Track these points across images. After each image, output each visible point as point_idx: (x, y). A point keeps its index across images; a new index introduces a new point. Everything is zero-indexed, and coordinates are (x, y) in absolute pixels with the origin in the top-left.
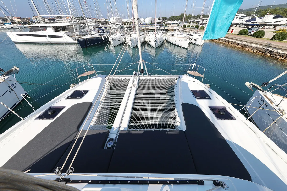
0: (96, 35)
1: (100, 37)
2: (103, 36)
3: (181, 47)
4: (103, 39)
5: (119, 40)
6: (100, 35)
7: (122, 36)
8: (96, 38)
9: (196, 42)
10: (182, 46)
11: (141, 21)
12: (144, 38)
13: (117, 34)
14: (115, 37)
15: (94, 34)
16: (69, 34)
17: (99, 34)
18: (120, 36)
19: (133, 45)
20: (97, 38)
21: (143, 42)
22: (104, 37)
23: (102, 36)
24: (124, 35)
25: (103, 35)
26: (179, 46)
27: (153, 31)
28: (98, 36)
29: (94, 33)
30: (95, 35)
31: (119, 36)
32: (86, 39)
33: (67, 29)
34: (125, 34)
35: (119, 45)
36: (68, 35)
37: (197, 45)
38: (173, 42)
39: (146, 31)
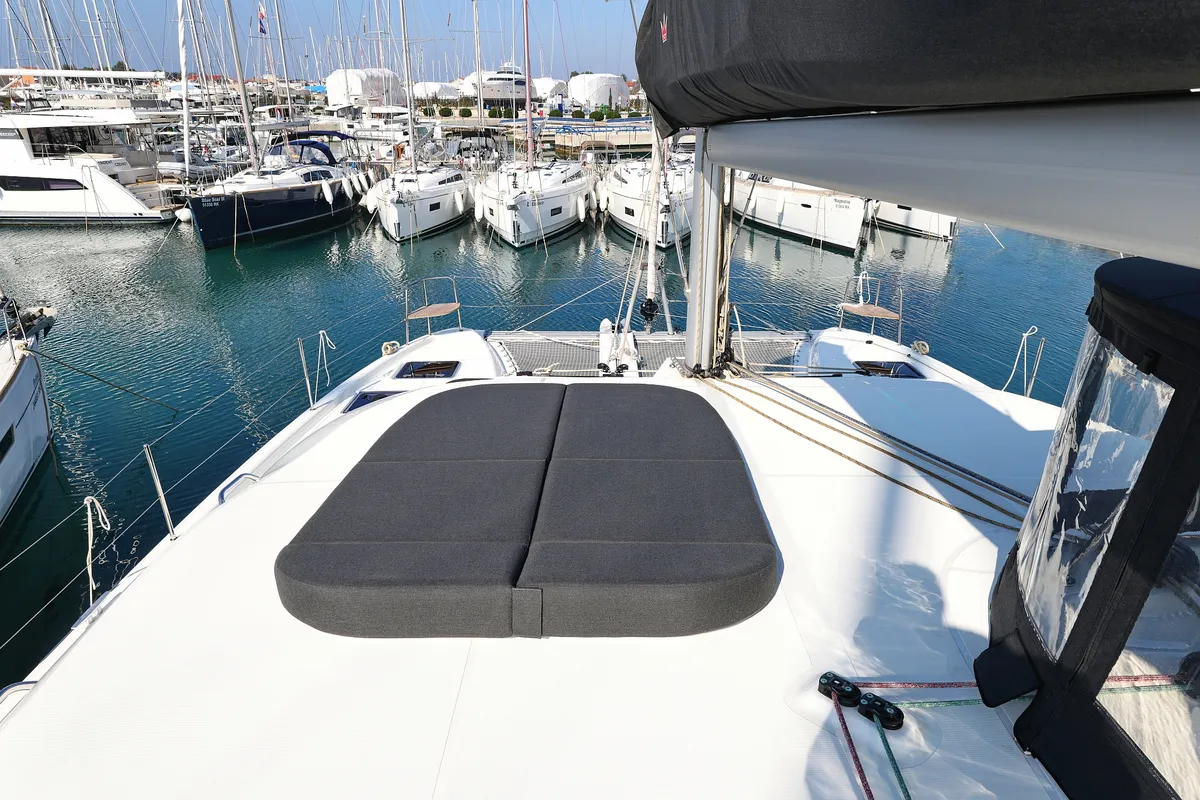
0: (292, 179)
1: (314, 186)
2: (331, 181)
3: (817, 243)
4: (329, 198)
5: (435, 207)
6: (314, 176)
7: (449, 180)
8: (285, 193)
9: (908, 218)
10: (822, 239)
11: (539, 94)
12: (587, 197)
13: (419, 172)
14: (412, 187)
15: (276, 173)
16: (117, 170)
17: (305, 170)
18: (440, 183)
19: (525, 229)
20: (292, 191)
21: (582, 216)
22: (332, 186)
23: (325, 185)
24: (458, 178)
25: (327, 175)
26: (806, 240)
27: (636, 156)
28: (301, 183)
29: (274, 164)
30: (283, 175)
31: (432, 184)
32: (239, 197)
33: (97, 143)
34: (462, 173)
35: (429, 234)
36: (114, 176)
37: (917, 234)
38: (767, 215)
39: (590, 156)
